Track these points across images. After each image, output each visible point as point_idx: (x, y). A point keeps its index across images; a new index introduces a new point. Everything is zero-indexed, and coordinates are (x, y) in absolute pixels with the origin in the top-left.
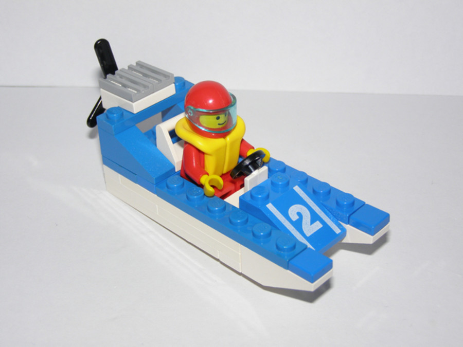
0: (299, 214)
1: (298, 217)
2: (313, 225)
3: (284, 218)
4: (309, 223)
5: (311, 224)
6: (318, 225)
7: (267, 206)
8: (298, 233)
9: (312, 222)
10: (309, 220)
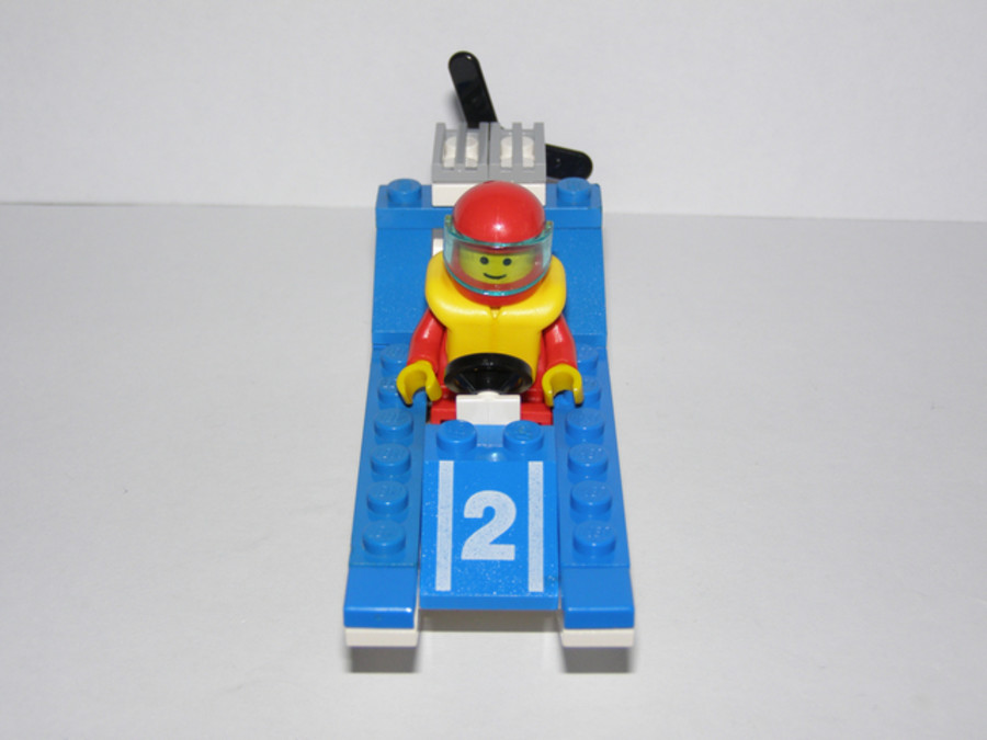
0: (489, 513)
1: (480, 515)
2: (495, 546)
3: (450, 501)
4: (492, 540)
5: (496, 542)
6: (507, 553)
7: (442, 463)
8: (450, 541)
9: (502, 540)
10: (497, 533)
